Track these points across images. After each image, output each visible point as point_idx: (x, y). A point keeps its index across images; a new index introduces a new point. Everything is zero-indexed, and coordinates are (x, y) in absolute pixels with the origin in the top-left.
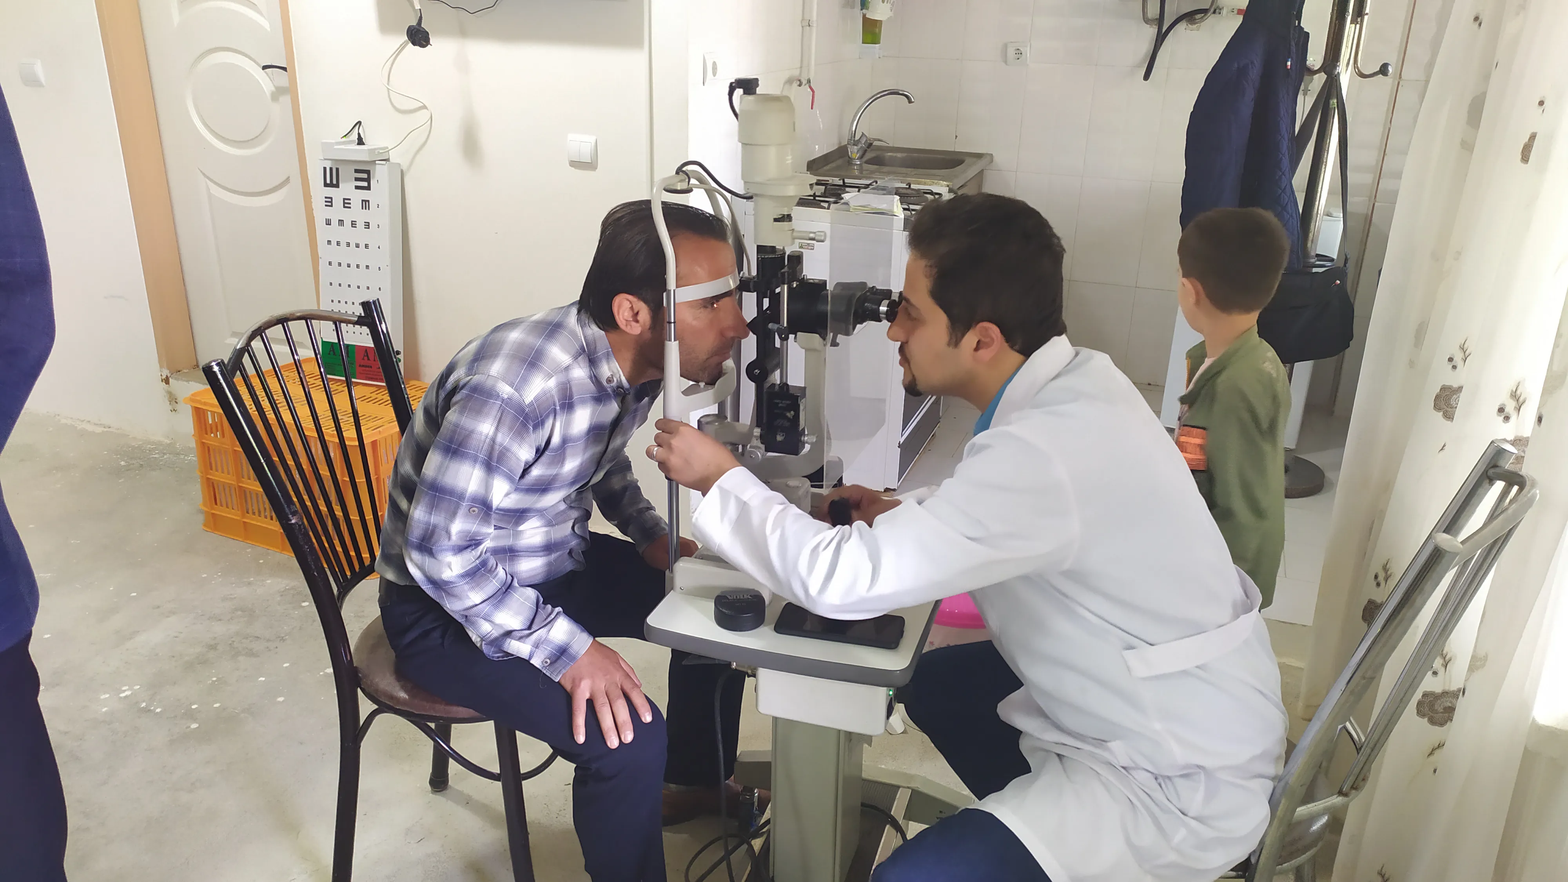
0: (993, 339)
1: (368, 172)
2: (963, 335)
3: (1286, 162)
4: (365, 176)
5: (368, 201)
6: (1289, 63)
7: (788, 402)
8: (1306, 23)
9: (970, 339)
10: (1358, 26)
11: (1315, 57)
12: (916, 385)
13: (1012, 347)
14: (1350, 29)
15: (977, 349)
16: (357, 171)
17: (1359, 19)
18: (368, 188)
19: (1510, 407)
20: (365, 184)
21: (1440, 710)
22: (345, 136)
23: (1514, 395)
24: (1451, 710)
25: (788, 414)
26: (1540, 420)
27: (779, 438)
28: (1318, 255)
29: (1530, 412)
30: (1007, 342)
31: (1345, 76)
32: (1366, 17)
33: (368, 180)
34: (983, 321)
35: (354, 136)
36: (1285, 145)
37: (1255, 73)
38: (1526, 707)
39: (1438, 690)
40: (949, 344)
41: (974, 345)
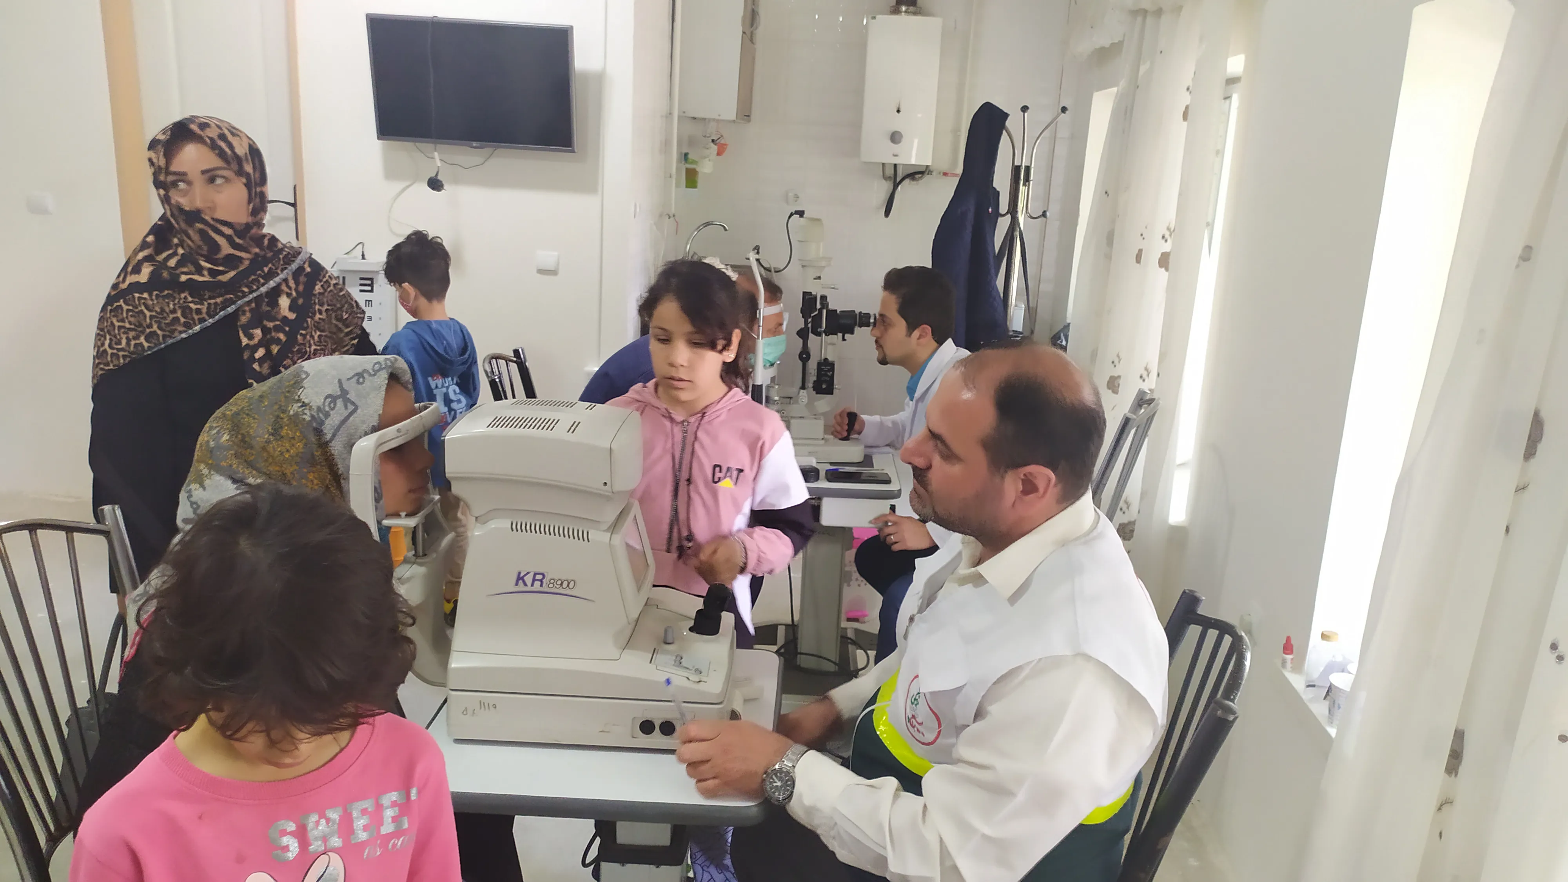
0: (927, 333)
1: (371, 279)
2: (914, 331)
3: (993, 271)
4: (369, 282)
5: (371, 301)
6: (990, 210)
7: (829, 368)
8: (996, 184)
9: (916, 333)
10: (1027, 187)
11: (1004, 207)
12: (886, 358)
13: (934, 339)
14: (1022, 189)
15: (919, 339)
16: (361, 279)
17: (1027, 184)
18: (371, 291)
19: (1145, 376)
20: (369, 288)
21: (1128, 532)
22: (346, 254)
23: (1146, 369)
24: (1132, 531)
25: (829, 374)
26: (1158, 375)
27: (824, 386)
28: (1014, 331)
29: (1154, 374)
30: (932, 335)
31: (1021, 218)
32: (1031, 182)
33: (371, 285)
34: (926, 324)
35: (358, 252)
36: (992, 261)
37: (971, 216)
38: (1166, 520)
39: (1126, 521)
40: (906, 336)
41: (918, 336)
